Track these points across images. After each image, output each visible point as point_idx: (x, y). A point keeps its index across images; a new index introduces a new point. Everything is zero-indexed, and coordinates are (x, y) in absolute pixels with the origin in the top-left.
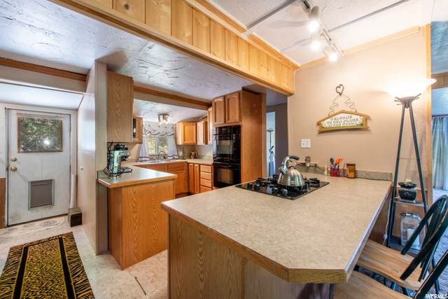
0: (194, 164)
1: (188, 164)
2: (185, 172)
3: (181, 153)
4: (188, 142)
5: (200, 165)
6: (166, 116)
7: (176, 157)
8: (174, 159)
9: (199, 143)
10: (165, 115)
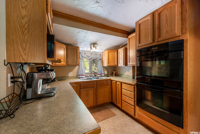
0: (116, 82)
1: (112, 81)
2: (109, 86)
3: (106, 72)
4: (112, 64)
5: (121, 83)
6: (96, 45)
7: (103, 75)
8: (101, 76)
9: (119, 65)
10: (94, 44)
